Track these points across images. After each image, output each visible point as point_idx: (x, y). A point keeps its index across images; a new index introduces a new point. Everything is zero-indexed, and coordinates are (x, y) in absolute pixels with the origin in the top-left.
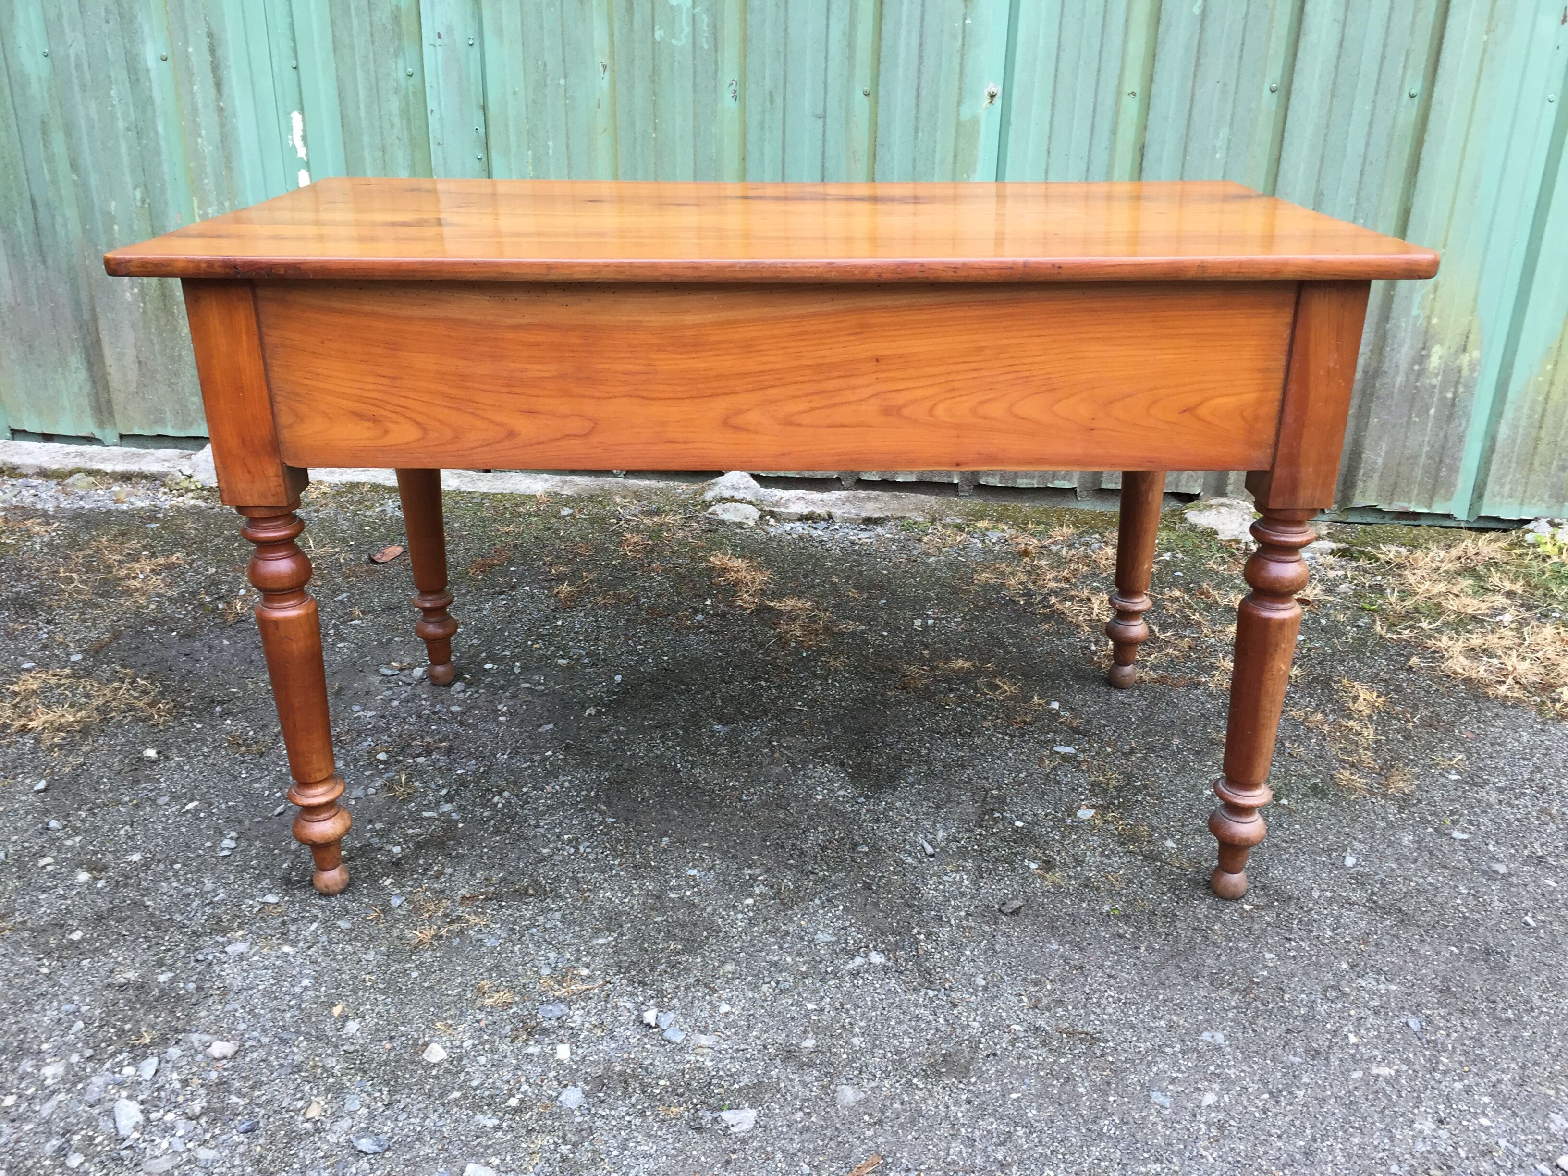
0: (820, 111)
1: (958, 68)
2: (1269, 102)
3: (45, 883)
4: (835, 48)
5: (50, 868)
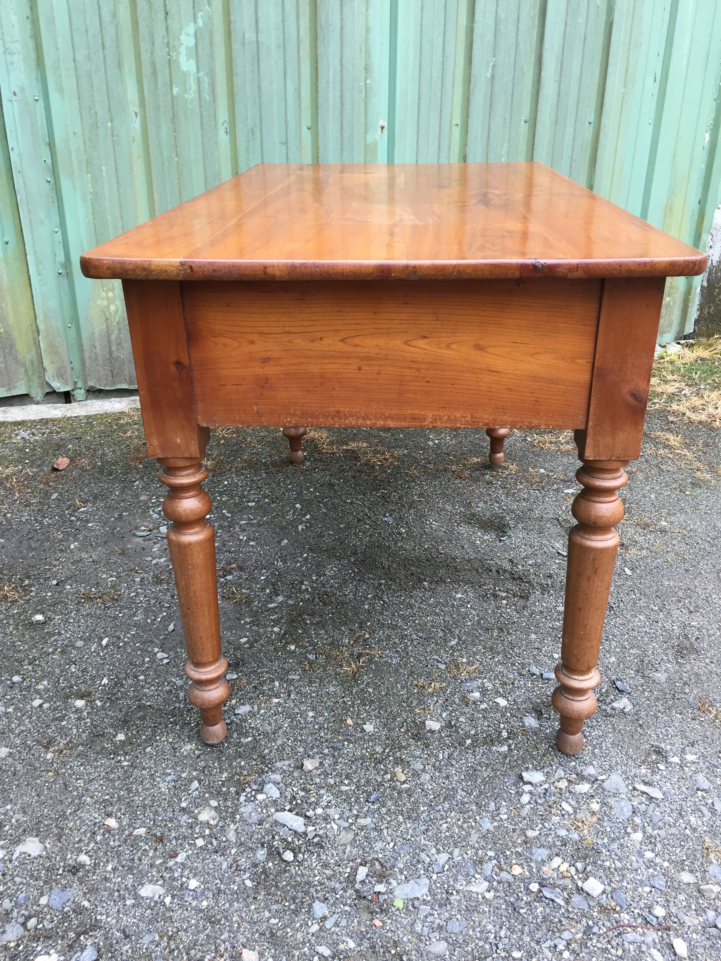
0: (283, 140)
1: (364, 111)
2: (524, 128)
3: (54, 715)
4: (291, 99)
5: (46, 706)
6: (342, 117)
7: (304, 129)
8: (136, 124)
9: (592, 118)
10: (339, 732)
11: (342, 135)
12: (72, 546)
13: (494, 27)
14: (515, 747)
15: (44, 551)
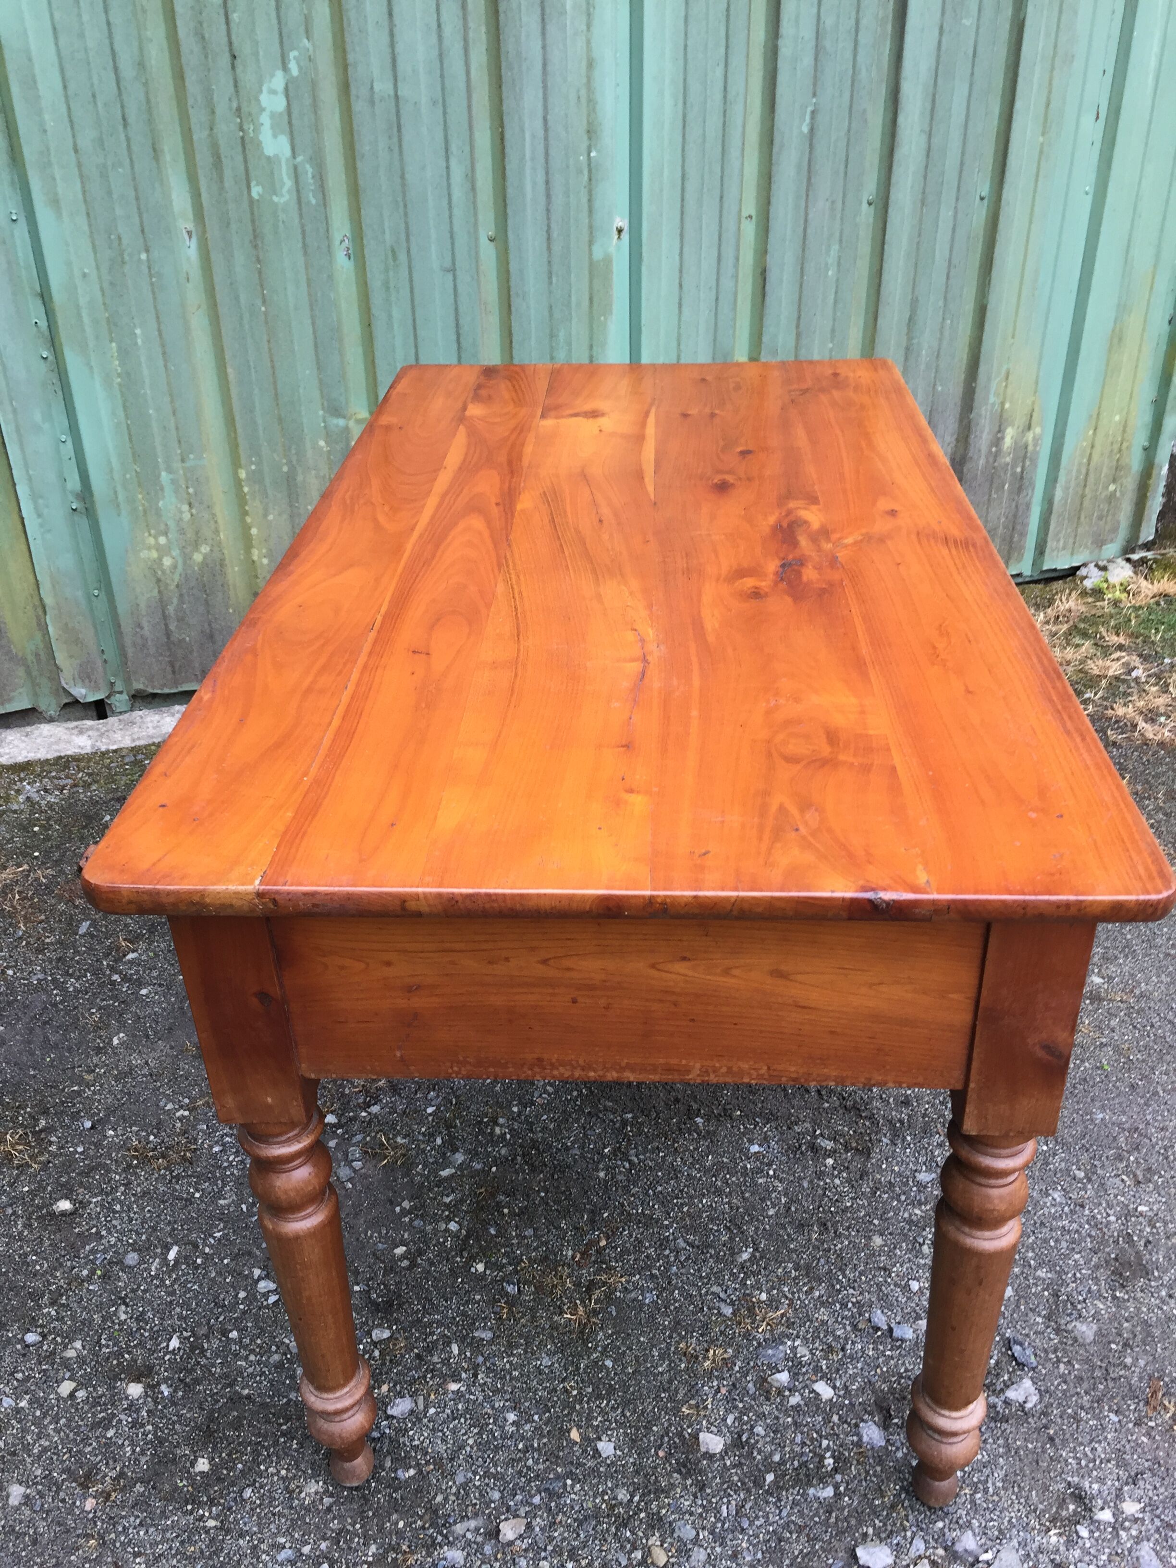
0: (448, 264)
1: (586, 205)
2: (866, 215)
3: (94, 1415)
4: (458, 193)
5: (81, 1394)
6: (548, 219)
7: (484, 241)
8: (191, 250)
9: (985, 189)
10: (558, 1457)
11: (549, 249)
12: (116, 1041)
13: (813, 43)
14: (846, 1489)
15: (70, 1050)
